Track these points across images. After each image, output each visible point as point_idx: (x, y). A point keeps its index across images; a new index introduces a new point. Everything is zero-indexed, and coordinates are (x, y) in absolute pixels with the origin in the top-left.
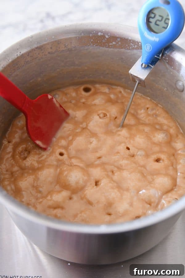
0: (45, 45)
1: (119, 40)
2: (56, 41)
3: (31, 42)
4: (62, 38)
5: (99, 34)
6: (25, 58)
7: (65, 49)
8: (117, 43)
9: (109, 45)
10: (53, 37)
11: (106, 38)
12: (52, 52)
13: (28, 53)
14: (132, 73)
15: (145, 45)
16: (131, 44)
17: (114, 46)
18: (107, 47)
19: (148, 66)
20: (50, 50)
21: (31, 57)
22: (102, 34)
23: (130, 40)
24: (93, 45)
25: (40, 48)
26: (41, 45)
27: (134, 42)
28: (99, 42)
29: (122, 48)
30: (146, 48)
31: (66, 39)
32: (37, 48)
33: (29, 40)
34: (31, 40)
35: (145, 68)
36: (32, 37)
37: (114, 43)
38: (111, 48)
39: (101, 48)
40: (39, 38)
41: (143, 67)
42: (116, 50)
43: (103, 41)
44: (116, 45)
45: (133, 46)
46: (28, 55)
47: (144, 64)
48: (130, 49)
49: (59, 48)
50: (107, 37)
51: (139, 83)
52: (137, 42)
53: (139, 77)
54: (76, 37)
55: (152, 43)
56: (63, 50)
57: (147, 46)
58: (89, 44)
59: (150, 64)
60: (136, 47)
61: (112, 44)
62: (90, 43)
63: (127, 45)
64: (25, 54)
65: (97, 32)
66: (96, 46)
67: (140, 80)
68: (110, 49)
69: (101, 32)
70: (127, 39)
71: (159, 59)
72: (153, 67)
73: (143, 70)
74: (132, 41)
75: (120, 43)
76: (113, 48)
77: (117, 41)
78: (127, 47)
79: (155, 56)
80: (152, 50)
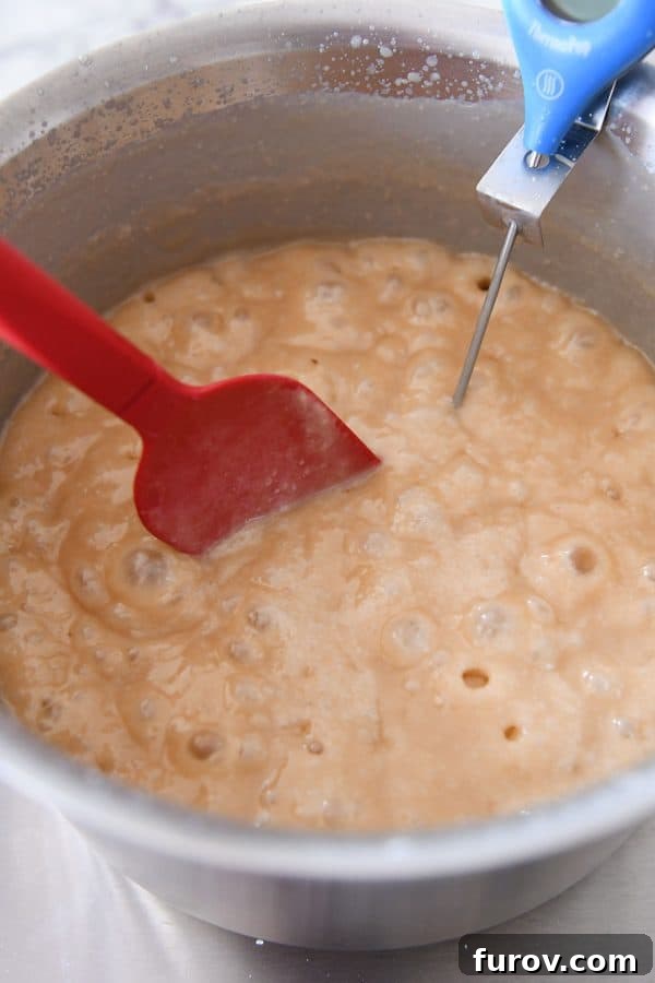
0: (139, 92)
1: (432, 62)
2: (183, 75)
3: (86, 80)
4: (207, 63)
5: (355, 41)
6: (67, 145)
7: (222, 106)
8: (427, 77)
9: (394, 86)
10: (173, 60)
11: (380, 57)
12: (171, 120)
13: (78, 127)
14: (489, 192)
15: (536, 74)
16: (481, 76)
17: (418, 91)
18: (386, 96)
19: (553, 161)
20: (163, 114)
21: (87, 140)
22: (365, 42)
23: (478, 63)
24: (332, 87)
25: (119, 105)
26: (129, 90)
27: (492, 69)
28: (353, 73)
29: (444, 96)
30: (542, 88)
31: (224, 68)
32: (111, 104)
33: (77, 74)
34: (84, 72)
35: (538, 170)
36: (89, 61)
37: (413, 77)
38: (402, 96)
39: (363, 98)
40: (117, 63)
41: (531, 165)
42: (423, 104)
43: (372, 70)
44: (422, 82)
45: (491, 87)
46: (77, 135)
47: (534, 155)
48: (476, 99)
49: (199, 103)
50: (385, 52)
51: (518, 232)
52: (506, 68)
53: (519, 207)
54: (263, 59)
55: (564, 64)
56: (216, 112)
57: (543, 77)
58: (314, 85)
59: (559, 152)
60: (502, 90)
61: (404, 81)
62: (321, 78)
63: (464, 84)
64: (64, 128)
65: (347, 32)
66: (342, 91)
67: (523, 219)
68: (397, 103)
69: (362, 32)
70: (466, 60)
71: (594, 132)
72: (571, 164)
73: (534, 179)
74: (483, 66)
75: (436, 76)
76: (411, 97)
77: (425, 68)
78: (464, 92)
79: (579, 121)
80: (563, 95)
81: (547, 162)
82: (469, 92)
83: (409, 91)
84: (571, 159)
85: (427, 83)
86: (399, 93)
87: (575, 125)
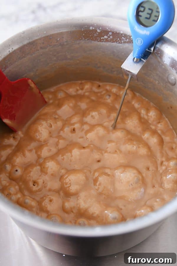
0: (37, 40)
1: (110, 33)
2: (48, 36)
3: (23, 38)
4: (53, 33)
5: (91, 28)
7: (57, 44)
8: (109, 37)
9: (100, 39)
10: (45, 32)
11: (97, 32)
12: (44, 47)
13: (20, 49)
14: (124, 68)
15: (136, 39)
16: (123, 38)
17: (107, 40)
18: (99, 41)
20: (42, 45)
22: (94, 28)
23: (122, 34)
24: (85, 39)
25: (32, 44)
26: (33, 40)
27: (126, 36)
28: (90, 36)
29: (113, 42)
30: (137, 42)
31: (58, 34)
32: (29, 44)
33: (21, 36)
34: (23, 35)
35: (137, 62)
36: (24, 33)
37: (106, 37)
38: (103, 42)
39: (93, 42)
40: (31, 33)
41: (135, 61)
42: (108, 44)
43: (95, 35)
44: (108, 38)
45: (125, 40)
46: (20, 51)
47: (135, 59)
48: (121, 43)
49: (51, 43)
50: (99, 31)
51: (131, 78)
52: (129, 36)
53: (132, 72)
54: (68, 32)
55: (143, 37)
56: (55, 45)
57: (138, 40)
58: (81, 38)
59: (142, 58)
60: (128, 41)
61: (103, 38)
62: (82, 37)
63: (118, 39)
64: (17, 49)
65: (89, 26)
66: (87, 40)
67: (133, 75)
69: (93, 26)
70: (119, 33)
71: (151, 53)
73: (135, 65)
74: (123, 35)
75: (111, 37)
76: (105, 42)
77: (109, 35)
78: (118, 41)
79: (147, 50)
81: (139, 60)
82: (120, 41)
83: (105, 40)
84: (145, 60)
85: (109, 39)
86: (102, 41)
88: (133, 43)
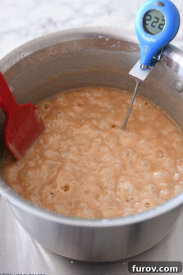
0: (47, 48)
1: (119, 42)
2: (57, 44)
3: (34, 45)
4: (64, 41)
5: (100, 37)
6: (28, 61)
7: (67, 52)
8: (117, 46)
9: (109, 48)
10: (55, 40)
11: (106, 41)
12: (54, 55)
13: (31, 56)
14: (132, 74)
15: (143, 47)
16: (131, 46)
17: (115, 49)
18: (107, 50)
19: (148, 67)
20: (52, 53)
21: (33, 59)
22: (102, 37)
23: (130, 43)
24: (94, 47)
25: (42, 51)
26: (44, 48)
27: (133, 44)
28: (99, 44)
29: (122, 51)
30: (144, 50)
31: (68, 42)
32: (39, 51)
33: (31, 44)
34: (33, 43)
35: (144, 69)
36: (34, 41)
37: (114, 46)
38: (111, 50)
39: (102, 50)
40: (41, 41)
41: (142, 68)
42: (116, 53)
43: (104, 44)
44: (116, 47)
45: (133, 49)
46: (31, 58)
47: (143, 66)
48: (129, 51)
49: (61, 51)
50: (107, 39)
51: (139, 84)
52: (137, 44)
53: (139, 78)
54: (77, 40)
55: (150, 44)
56: (65, 53)
58: (90, 47)
59: (149, 65)
60: (136, 49)
61: (112, 47)
62: (91, 45)
63: (126, 48)
64: (28, 56)
65: (98, 35)
66: (96, 49)
67: (140, 81)
68: (110, 52)
69: (101, 35)
70: (127, 42)
71: (158, 60)
72: (152, 68)
73: (143, 72)
74: (131, 44)
75: (120, 46)
76: (113, 51)
77: (117, 44)
78: (127, 49)
79: (154, 57)
80: (150, 51)
81: (146, 67)
82: (128, 50)
83: (113, 49)
85: (117, 47)
86: (111, 49)
87: (153, 58)
88: (140, 51)
